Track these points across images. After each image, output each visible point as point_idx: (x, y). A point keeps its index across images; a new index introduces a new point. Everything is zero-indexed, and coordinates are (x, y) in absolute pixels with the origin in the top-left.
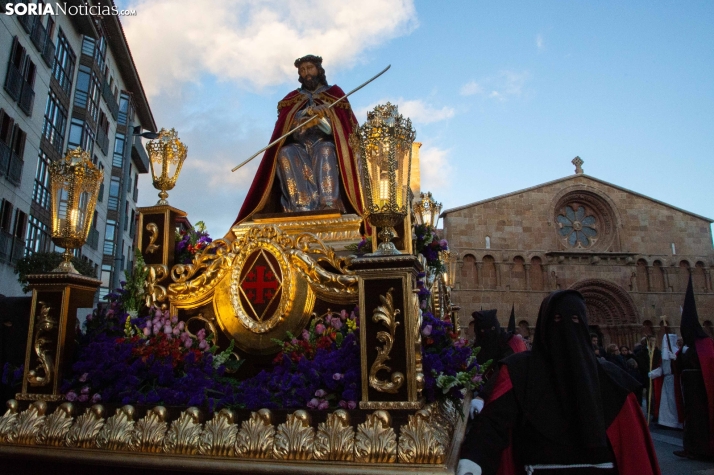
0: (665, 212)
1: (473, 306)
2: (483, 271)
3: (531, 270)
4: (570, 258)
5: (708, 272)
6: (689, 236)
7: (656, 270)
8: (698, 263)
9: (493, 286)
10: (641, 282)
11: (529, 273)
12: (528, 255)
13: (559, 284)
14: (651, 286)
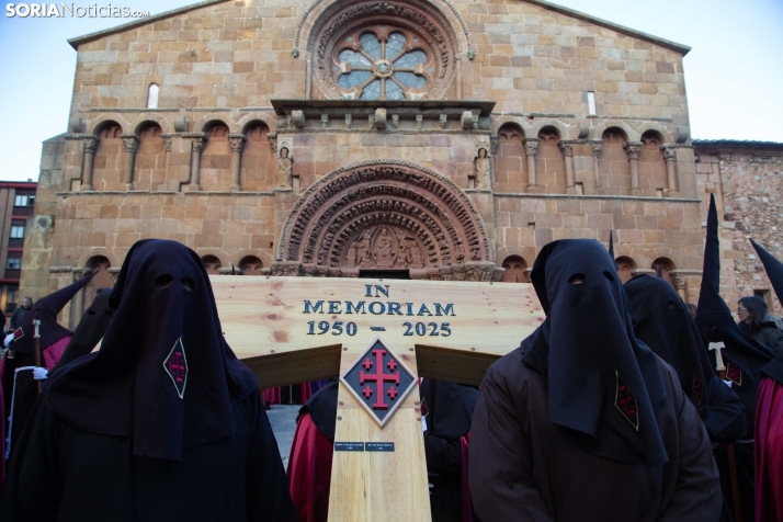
0: (576, 29)
1: (100, 225)
2: (140, 155)
3: (247, 152)
4: (325, 118)
5: (671, 152)
6: (630, 78)
7: (549, 149)
8: (651, 136)
9: (155, 185)
10: (510, 174)
11: (241, 156)
12: (237, 119)
13: (297, 177)
14: (532, 180)
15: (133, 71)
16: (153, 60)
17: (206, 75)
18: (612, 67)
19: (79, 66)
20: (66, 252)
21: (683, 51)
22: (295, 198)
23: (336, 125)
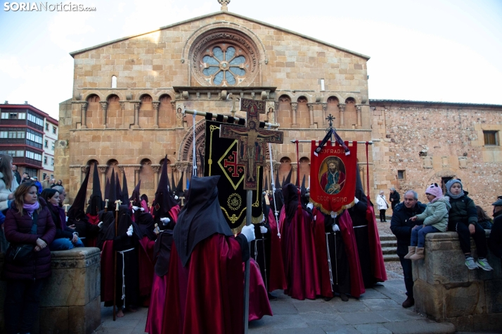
0: (317, 48)
1: (92, 145)
2: (109, 111)
3: (161, 109)
4: (198, 94)
5: (359, 108)
6: (341, 72)
7: (302, 106)
8: (350, 100)
9: (118, 125)
10: (284, 119)
11: (158, 111)
12: (156, 93)
13: (186, 122)
14: (294, 122)
15: (103, 69)
16: (113, 64)
17: (140, 72)
18: (333, 67)
19: (76, 66)
20: (76, 158)
21: (367, 59)
22: (185, 132)
23: (203, 97)
